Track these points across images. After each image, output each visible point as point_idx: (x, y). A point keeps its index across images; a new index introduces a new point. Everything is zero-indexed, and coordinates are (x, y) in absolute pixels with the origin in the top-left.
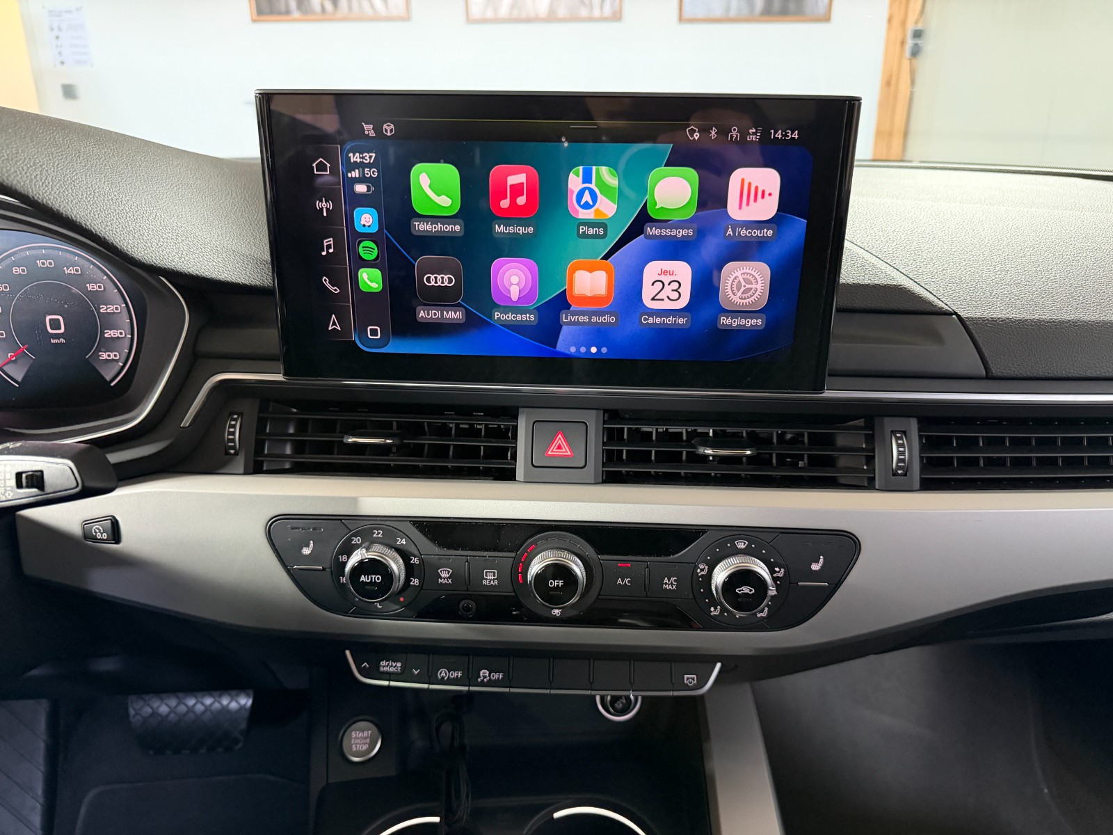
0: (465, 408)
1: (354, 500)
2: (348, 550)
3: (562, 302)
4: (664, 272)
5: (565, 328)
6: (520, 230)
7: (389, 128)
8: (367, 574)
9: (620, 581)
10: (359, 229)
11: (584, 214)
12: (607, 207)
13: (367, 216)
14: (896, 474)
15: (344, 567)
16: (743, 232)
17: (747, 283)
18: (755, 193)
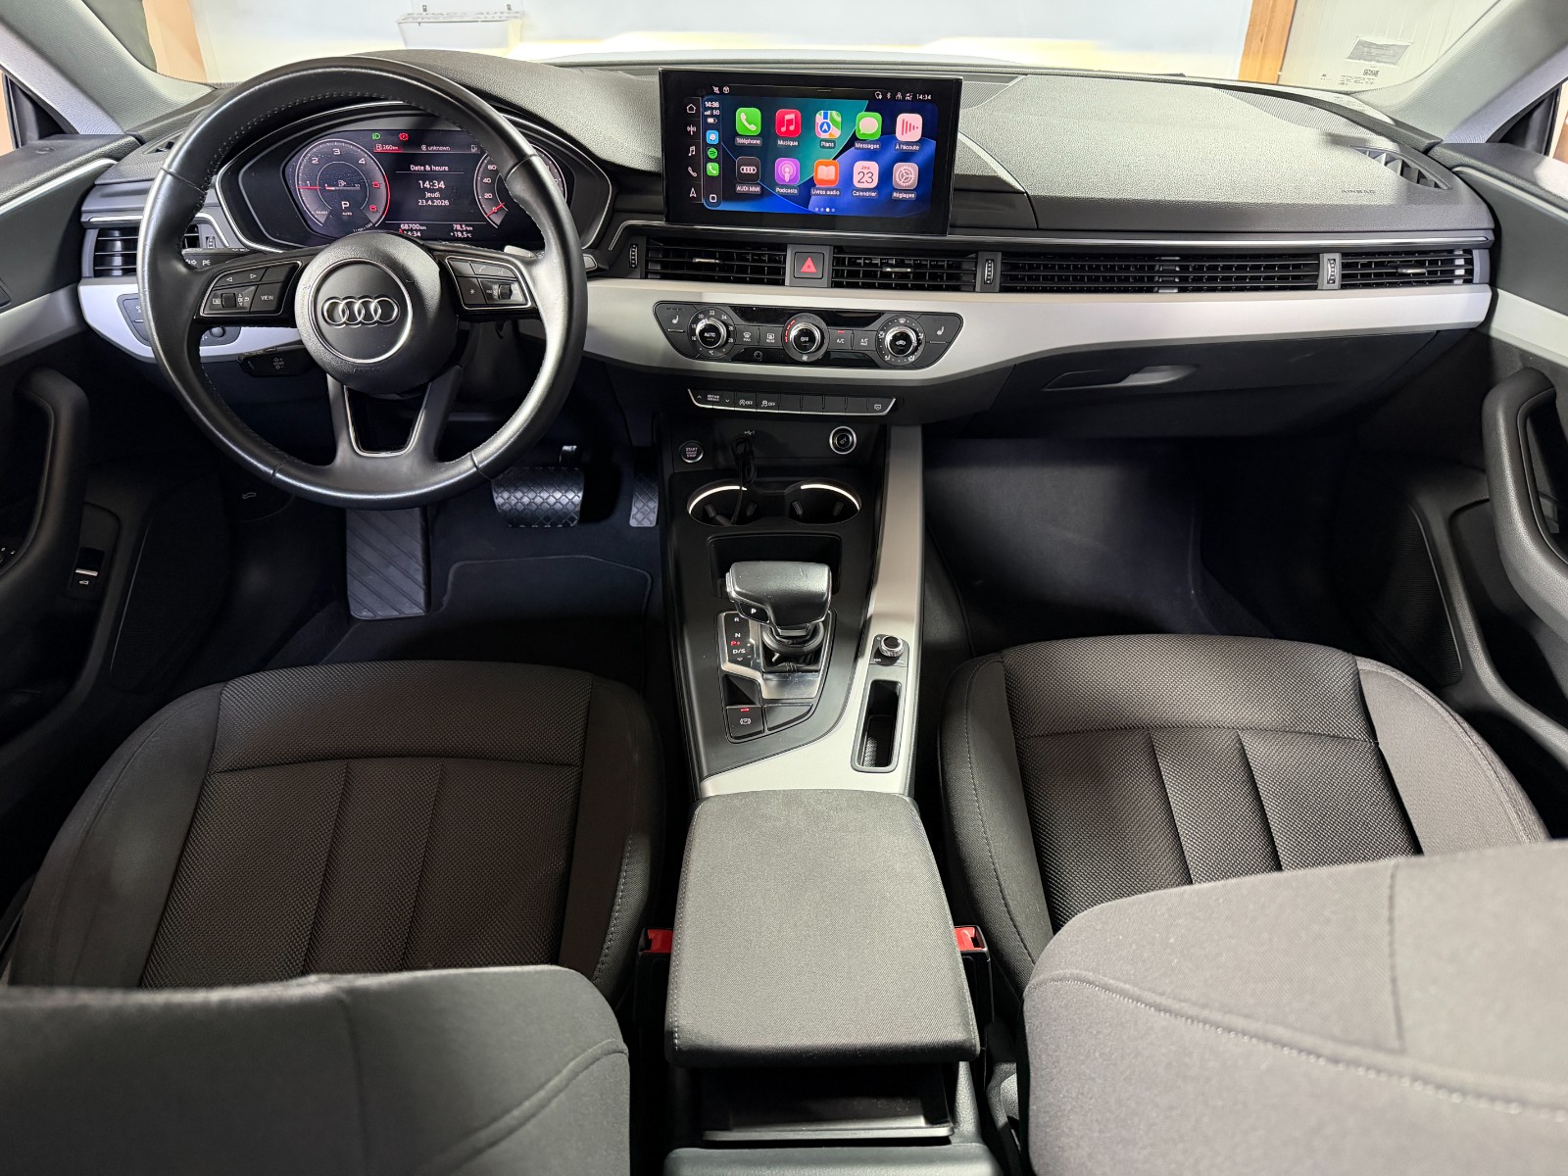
0: (758, 244)
1: (700, 294)
2: (696, 321)
3: (811, 183)
4: (864, 168)
5: (813, 198)
6: (791, 143)
7: (726, 89)
8: (708, 332)
9: (838, 341)
10: (708, 142)
11: (824, 136)
12: (836, 132)
13: (713, 135)
14: (985, 283)
15: (695, 330)
16: (905, 147)
17: (906, 175)
18: (910, 127)
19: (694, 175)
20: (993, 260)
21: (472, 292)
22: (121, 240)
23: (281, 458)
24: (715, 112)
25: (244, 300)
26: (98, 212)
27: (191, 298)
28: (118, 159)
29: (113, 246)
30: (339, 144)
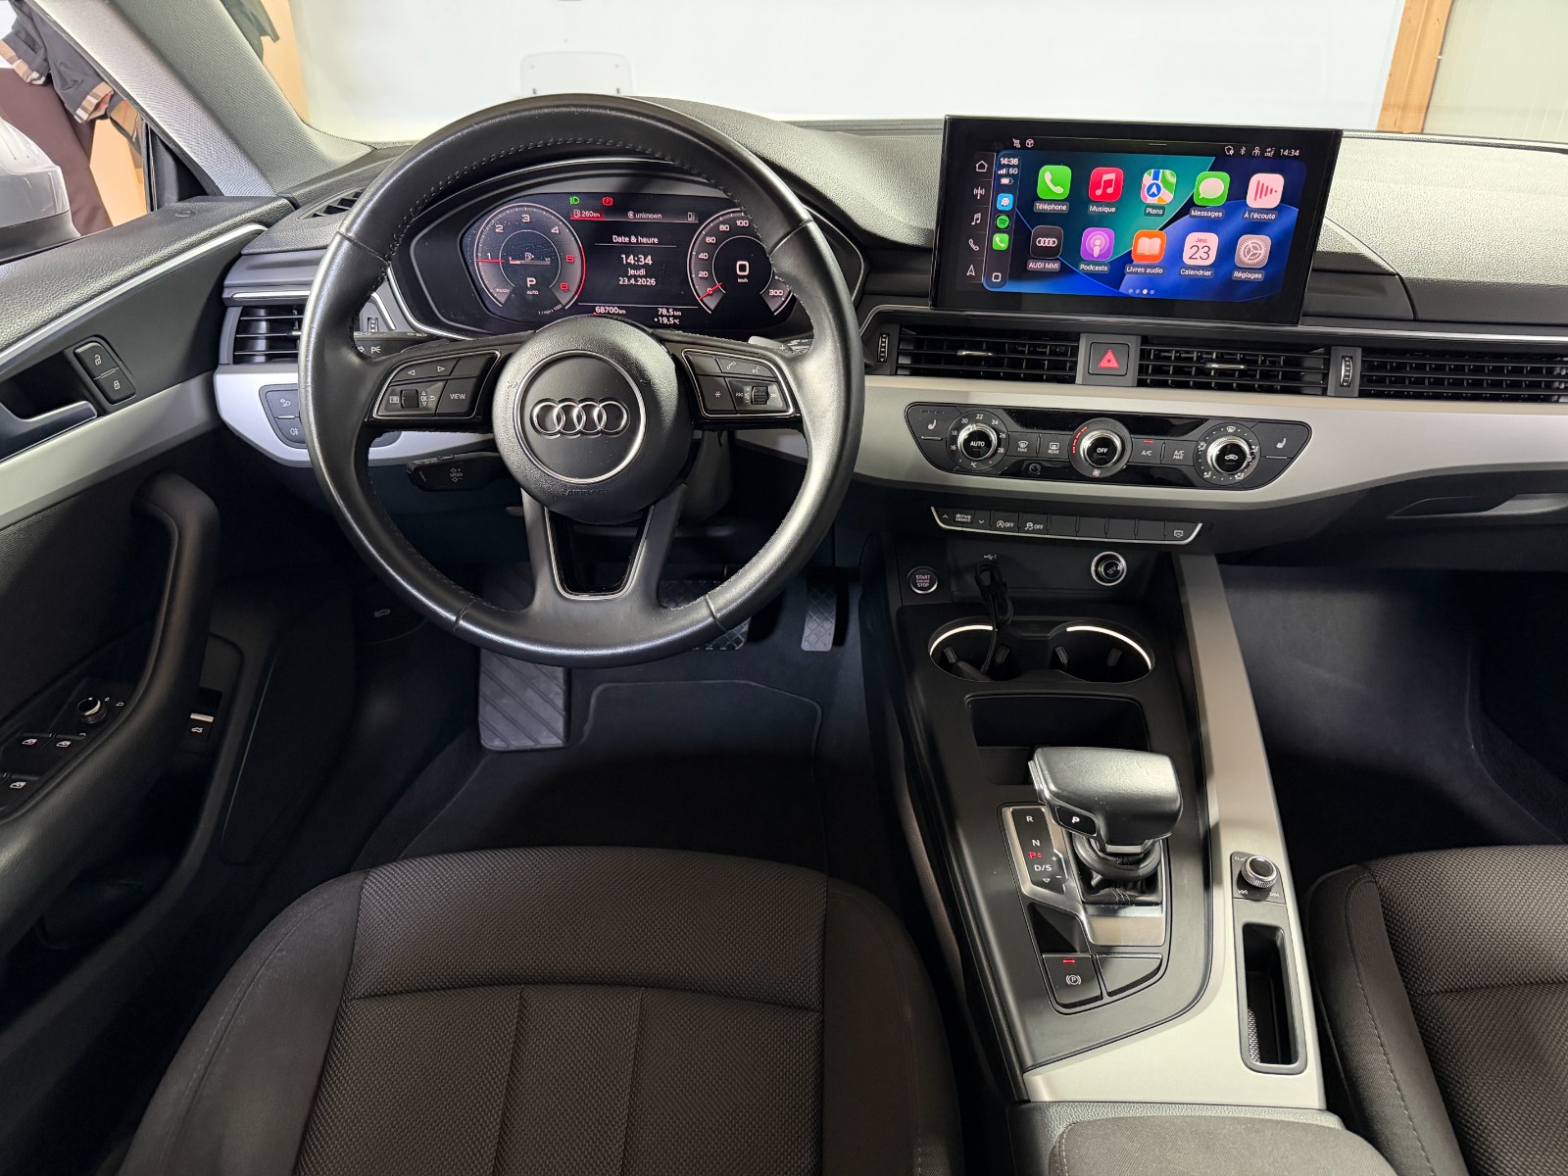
0: (1037, 334)
1: (967, 393)
2: (959, 428)
3: (1127, 259)
4: (1200, 241)
5: (1127, 276)
6: (1107, 210)
7: (1030, 143)
8: (975, 440)
9: (1144, 453)
10: (999, 207)
11: (1151, 200)
13: (1006, 199)
14: (1342, 386)
15: (957, 437)
16: (1256, 216)
17: (1254, 250)
18: (1267, 190)
19: (976, 248)
20: (1351, 357)
21: (718, 394)
22: (267, 320)
23: (467, 601)
24: (1012, 171)
25: (429, 399)
26: (242, 288)
27: (364, 395)
28: (268, 225)
29: (258, 328)
30: (529, 209)
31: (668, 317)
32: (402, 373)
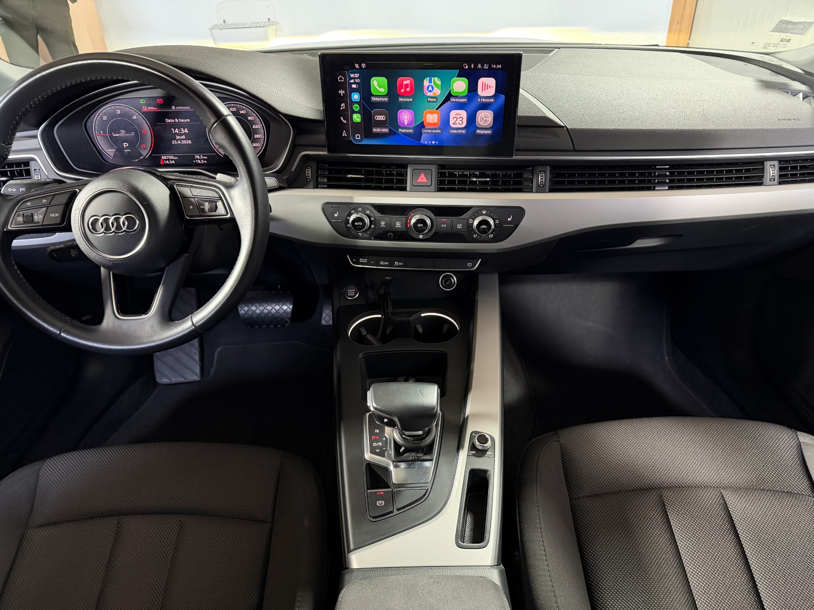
0: (389, 164)
1: (352, 197)
2: (350, 215)
3: (422, 125)
4: (457, 114)
5: (423, 134)
6: (408, 100)
7: (363, 65)
8: (357, 222)
9: (442, 226)
10: (353, 100)
11: (430, 94)
12: (437, 92)
13: (356, 95)
14: (539, 187)
15: (349, 220)
16: (484, 100)
17: (485, 118)
18: (487, 86)
19: (345, 122)
20: (544, 171)
21: (191, 207)
23: (66, 322)
24: (357, 81)
25: (38, 217)
27: (2, 217)
30: (119, 107)
31: (200, 160)
32: (24, 204)
